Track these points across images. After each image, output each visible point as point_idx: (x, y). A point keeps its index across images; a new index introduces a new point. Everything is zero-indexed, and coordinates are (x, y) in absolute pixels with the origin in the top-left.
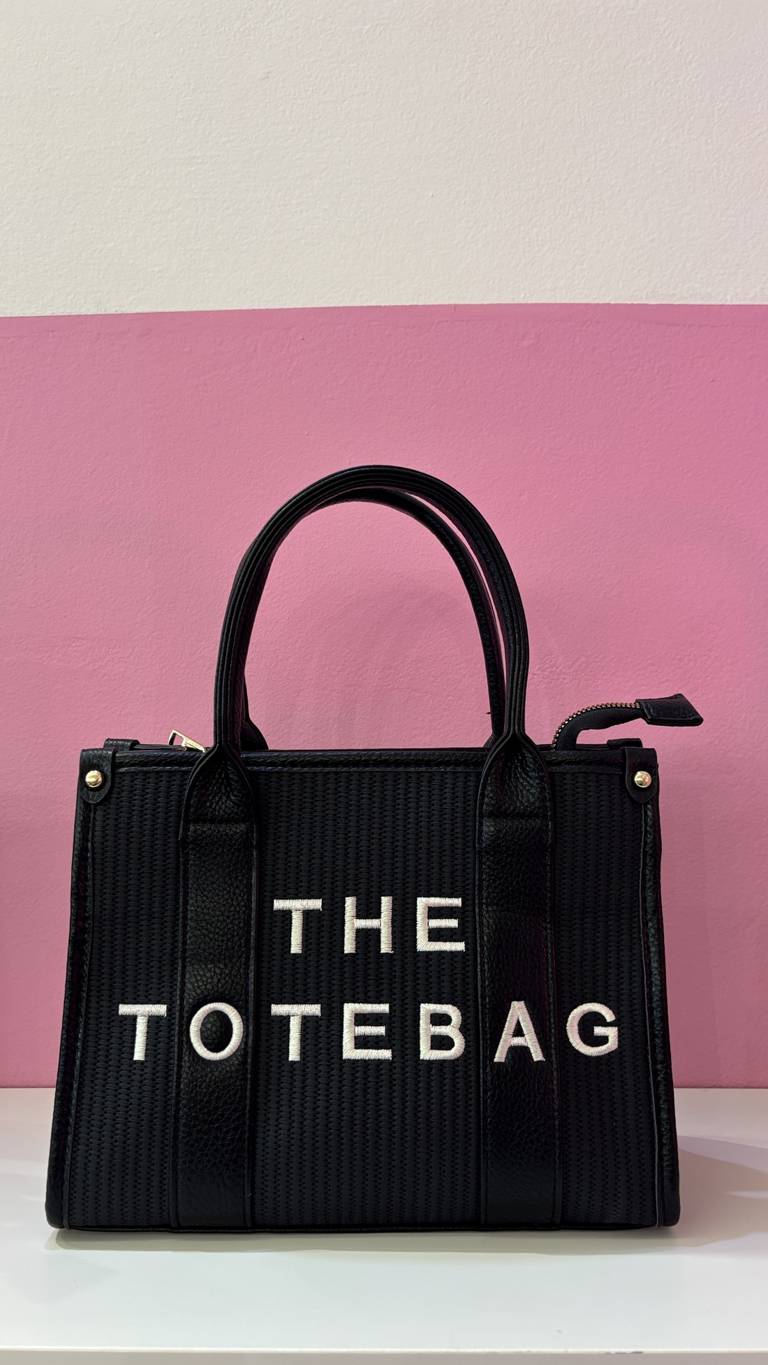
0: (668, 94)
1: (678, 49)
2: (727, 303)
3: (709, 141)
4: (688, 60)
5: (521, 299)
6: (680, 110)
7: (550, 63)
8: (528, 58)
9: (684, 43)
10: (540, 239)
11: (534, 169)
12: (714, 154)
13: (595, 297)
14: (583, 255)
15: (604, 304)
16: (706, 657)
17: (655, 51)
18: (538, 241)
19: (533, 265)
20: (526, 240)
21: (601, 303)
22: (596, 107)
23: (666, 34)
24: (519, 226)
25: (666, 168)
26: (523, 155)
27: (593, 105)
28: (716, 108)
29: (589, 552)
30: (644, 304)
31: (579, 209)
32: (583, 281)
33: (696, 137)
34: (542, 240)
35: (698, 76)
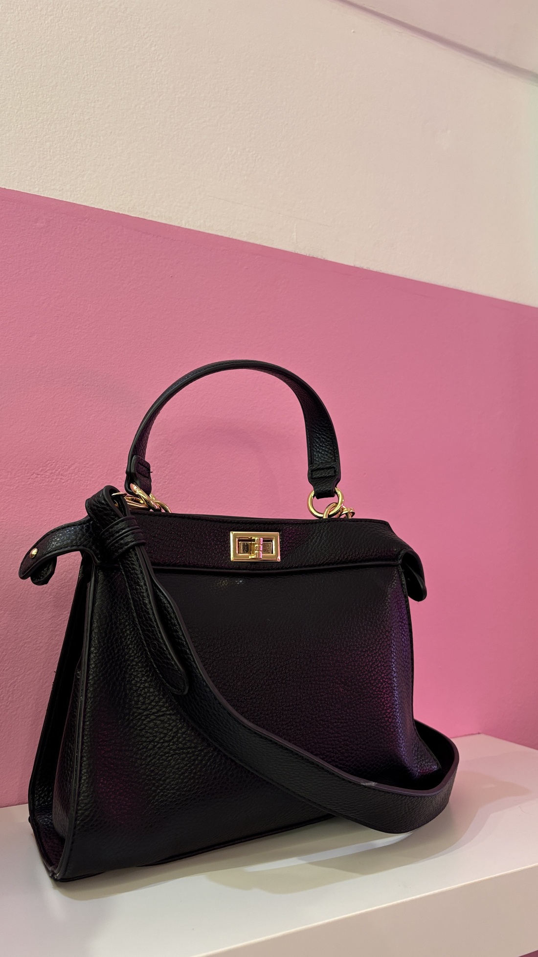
0: (145, 77)
1: (153, 49)
2: (182, 226)
3: (172, 116)
4: (159, 59)
5: (35, 191)
6: (153, 90)
7: (63, 30)
8: (47, 22)
9: (157, 46)
10: (51, 151)
11: (49, 99)
12: (175, 126)
13: (91, 202)
14: (83, 171)
15: (97, 209)
16: (165, 468)
17: (137, 45)
18: (50, 152)
19: (46, 168)
20: (41, 149)
21: (96, 207)
22: (96, 71)
23: (145, 36)
24: (36, 137)
25: (143, 126)
26: (40, 88)
27: (93, 68)
28: (177, 96)
29: (83, 385)
30: (127, 215)
31: (82, 137)
32: (83, 189)
33: (164, 111)
34: (53, 152)
35: (165, 71)
